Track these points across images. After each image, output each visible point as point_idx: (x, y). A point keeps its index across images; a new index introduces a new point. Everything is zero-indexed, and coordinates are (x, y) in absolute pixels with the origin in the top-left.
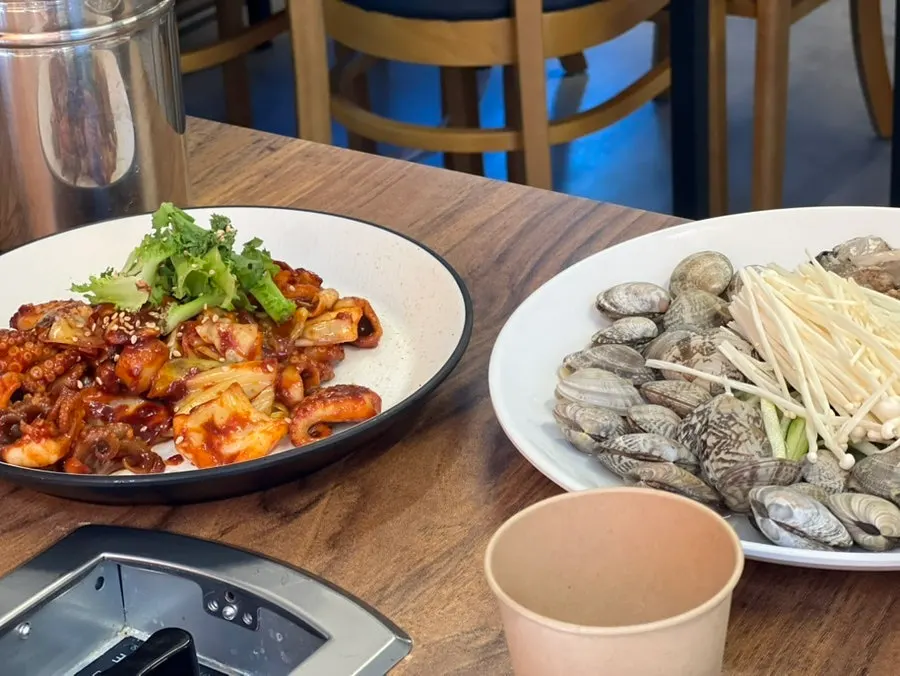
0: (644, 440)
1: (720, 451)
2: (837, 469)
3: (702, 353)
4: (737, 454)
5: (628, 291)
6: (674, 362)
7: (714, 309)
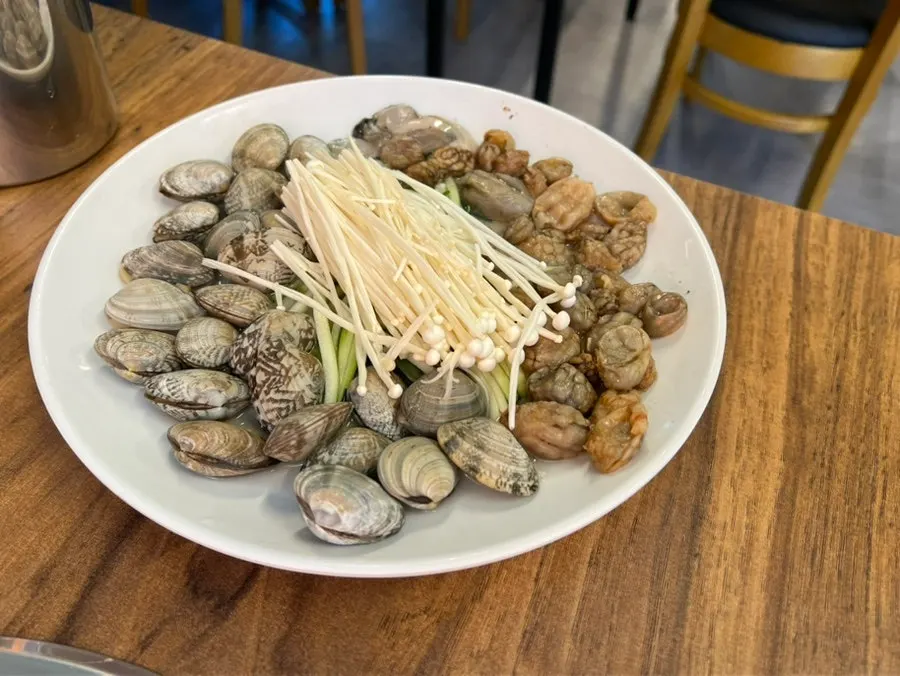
0: (188, 387)
1: (269, 388)
2: (387, 400)
3: (255, 253)
4: (287, 392)
5: (189, 173)
6: (229, 263)
7: (271, 189)
